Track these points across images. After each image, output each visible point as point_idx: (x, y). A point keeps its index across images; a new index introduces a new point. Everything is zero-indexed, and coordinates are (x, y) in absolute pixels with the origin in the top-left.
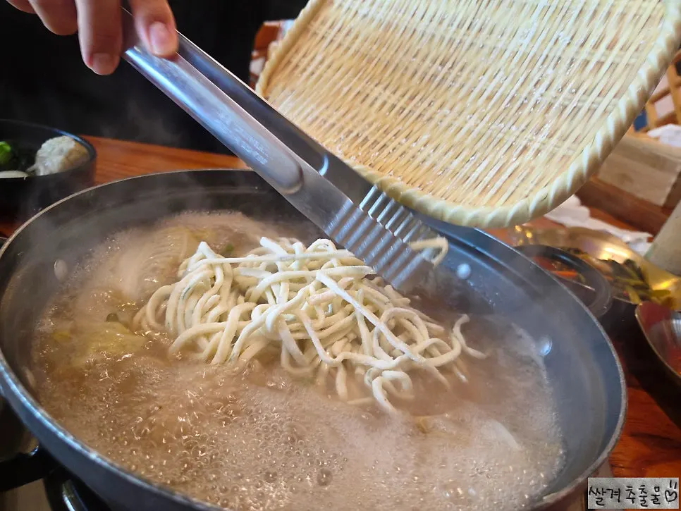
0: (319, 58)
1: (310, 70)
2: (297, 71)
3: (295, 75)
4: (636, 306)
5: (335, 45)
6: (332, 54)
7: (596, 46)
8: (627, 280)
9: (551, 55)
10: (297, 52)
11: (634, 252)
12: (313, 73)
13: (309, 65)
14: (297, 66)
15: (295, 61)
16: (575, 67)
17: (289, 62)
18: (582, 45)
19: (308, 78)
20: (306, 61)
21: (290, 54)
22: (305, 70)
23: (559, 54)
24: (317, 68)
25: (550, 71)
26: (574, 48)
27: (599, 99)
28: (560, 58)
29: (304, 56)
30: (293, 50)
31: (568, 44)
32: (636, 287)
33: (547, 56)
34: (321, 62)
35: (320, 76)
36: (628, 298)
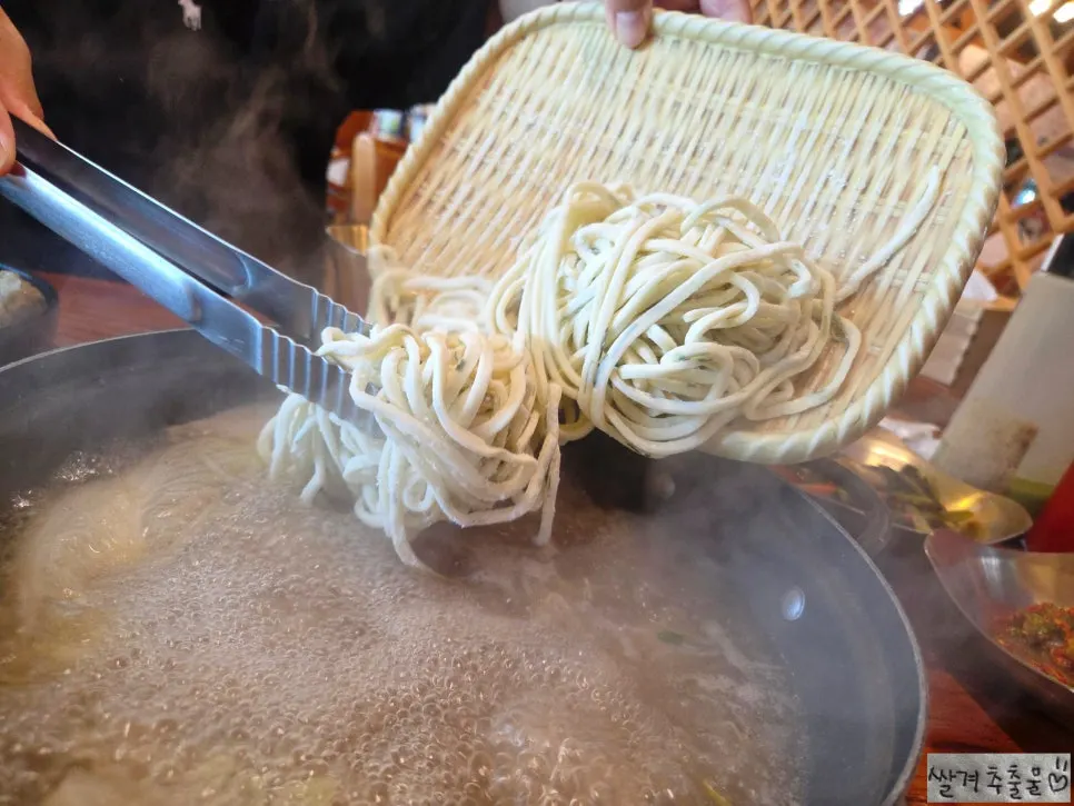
0: (464, 190)
1: (451, 209)
2: (432, 211)
3: (429, 216)
4: (924, 536)
5: (487, 170)
6: (483, 186)
7: (884, 194)
8: (907, 497)
9: (822, 203)
10: (427, 179)
11: (915, 454)
12: (457, 214)
13: (449, 200)
14: (430, 202)
15: (426, 195)
16: (859, 223)
17: (417, 196)
18: (864, 191)
19: (451, 221)
20: (444, 193)
21: (418, 182)
22: (443, 208)
23: (832, 201)
24: (463, 205)
25: (823, 226)
26: (853, 193)
27: (902, 273)
28: (834, 208)
29: (440, 186)
30: (422, 176)
31: (845, 188)
32: (921, 508)
33: (815, 204)
34: (470, 196)
35: (471, 220)
36: (911, 524)
